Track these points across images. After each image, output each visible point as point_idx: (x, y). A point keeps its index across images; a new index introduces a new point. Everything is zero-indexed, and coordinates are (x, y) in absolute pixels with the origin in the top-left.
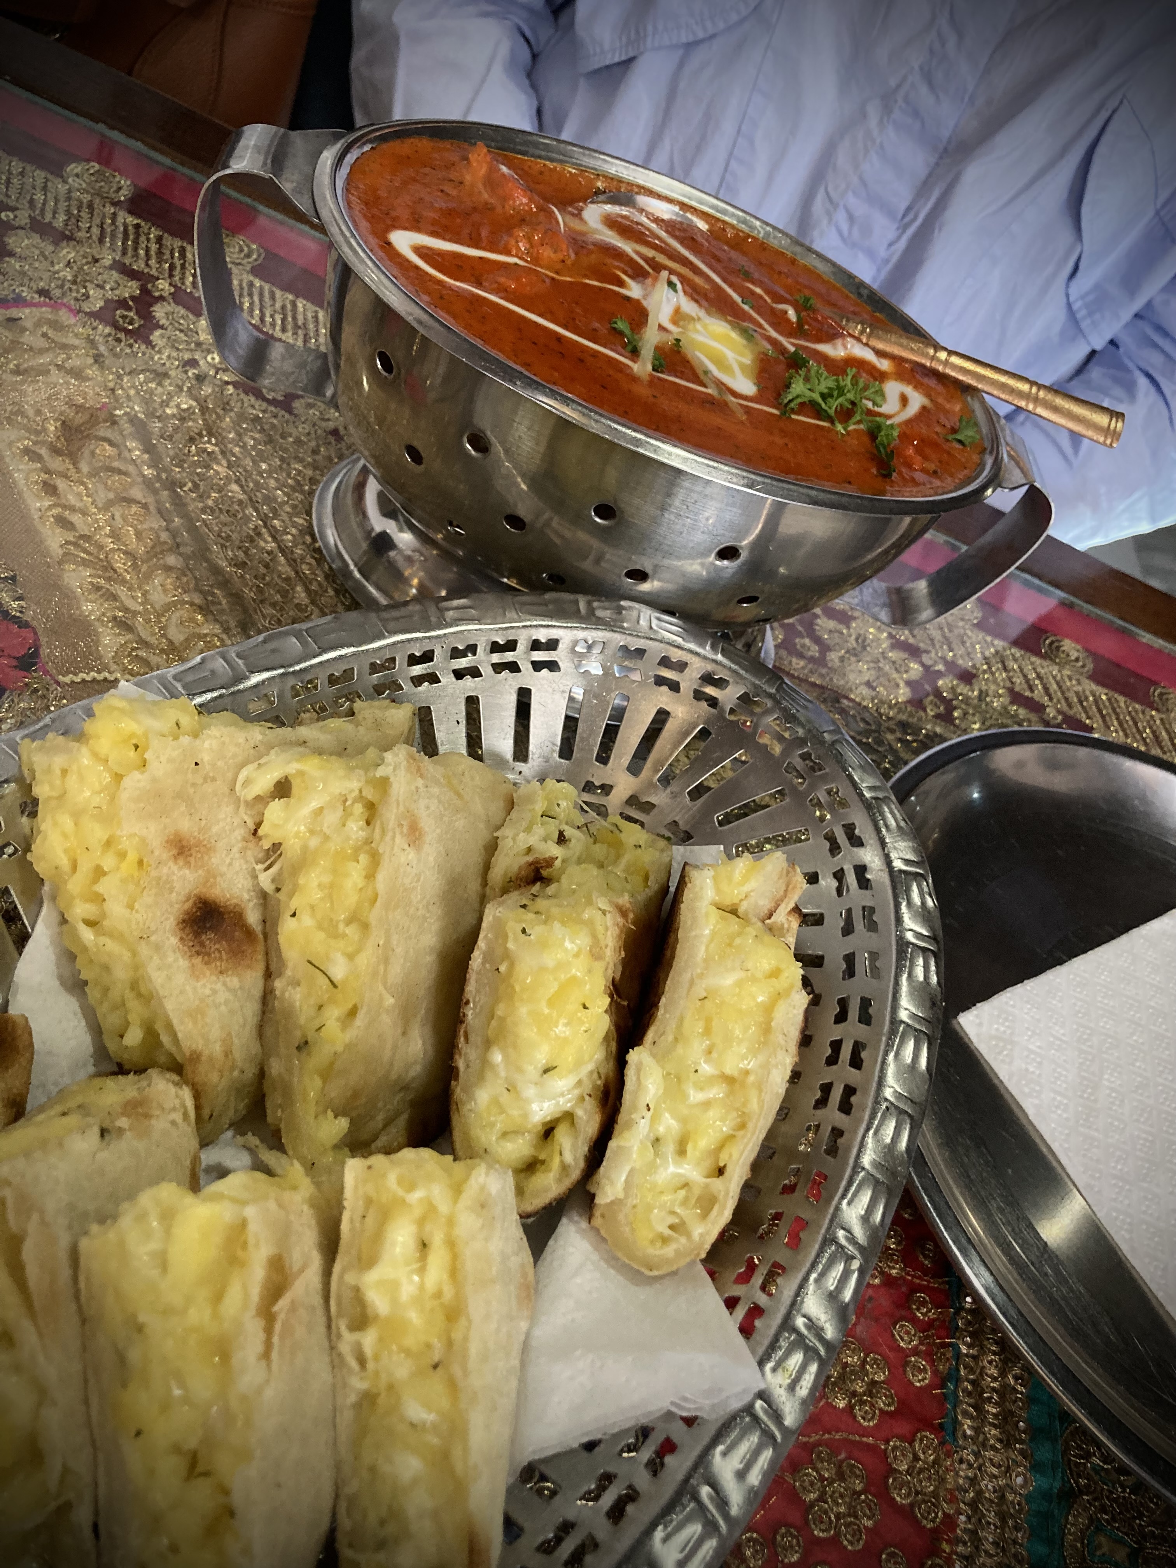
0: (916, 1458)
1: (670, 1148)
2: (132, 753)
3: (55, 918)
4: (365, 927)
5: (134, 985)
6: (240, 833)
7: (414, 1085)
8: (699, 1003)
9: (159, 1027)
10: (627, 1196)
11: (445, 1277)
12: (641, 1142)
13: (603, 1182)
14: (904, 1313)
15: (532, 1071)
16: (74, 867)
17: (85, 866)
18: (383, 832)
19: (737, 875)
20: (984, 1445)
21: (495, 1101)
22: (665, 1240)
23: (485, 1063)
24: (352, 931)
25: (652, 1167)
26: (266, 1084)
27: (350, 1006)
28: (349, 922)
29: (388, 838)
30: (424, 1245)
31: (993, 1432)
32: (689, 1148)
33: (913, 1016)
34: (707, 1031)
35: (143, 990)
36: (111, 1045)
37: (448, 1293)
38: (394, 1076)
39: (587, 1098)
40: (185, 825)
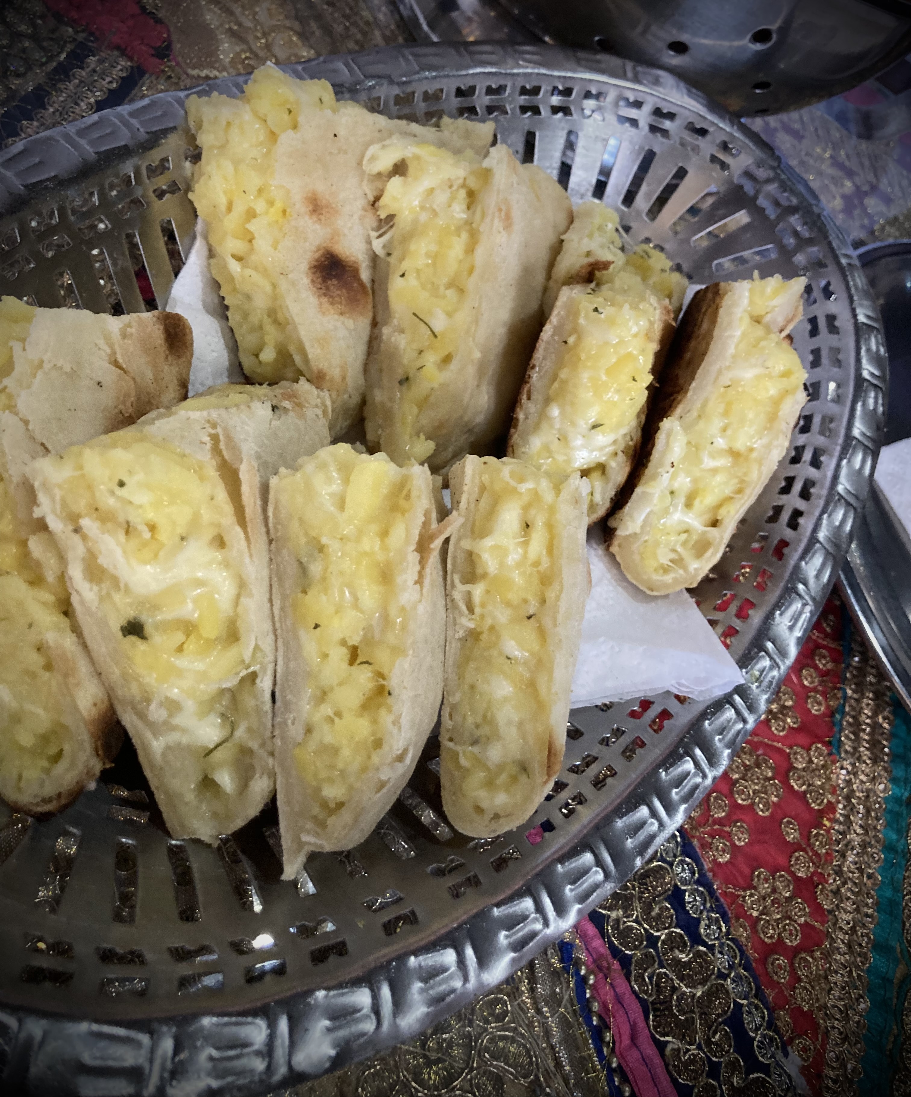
0: (811, 761)
1: (681, 500)
2: (286, 116)
3: (205, 252)
4: (461, 291)
5: (272, 313)
6: (360, 203)
7: (476, 430)
8: (722, 390)
9: (292, 349)
10: (642, 532)
11: (544, 552)
12: (662, 491)
13: (626, 518)
14: (809, 661)
15: (583, 425)
16: (230, 208)
17: (239, 209)
18: (483, 216)
19: (769, 290)
20: (859, 759)
21: (547, 449)
22: (666, 570)
23: (543, 415)
24: (450, 293)
25: (666, 512)
26: (367, 409)
27: (446, 353)
28: (449, 286)
29: (488, 220)
30: (528, 526)
31: (866, 752)
32: (697, 503)
33: (863, 434)
34: (726, 413)
35: (280, 317)
36: (247, 362)
37: (545, 563)
38: (466, 419)
39: (620, 454)
40: (321, 188)
